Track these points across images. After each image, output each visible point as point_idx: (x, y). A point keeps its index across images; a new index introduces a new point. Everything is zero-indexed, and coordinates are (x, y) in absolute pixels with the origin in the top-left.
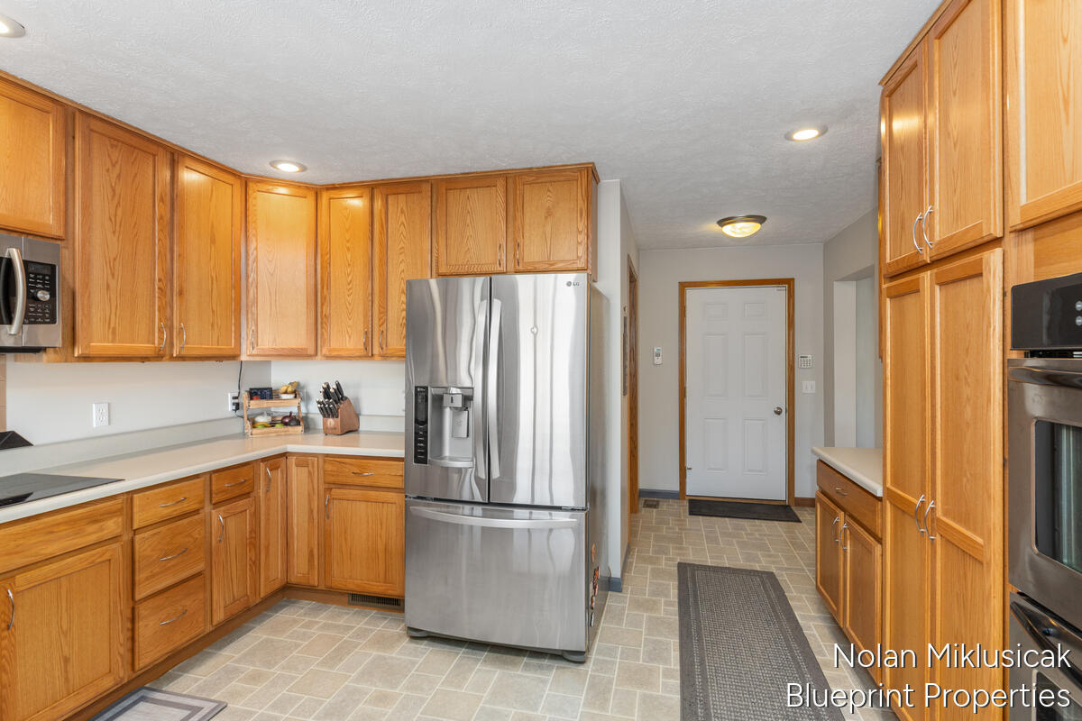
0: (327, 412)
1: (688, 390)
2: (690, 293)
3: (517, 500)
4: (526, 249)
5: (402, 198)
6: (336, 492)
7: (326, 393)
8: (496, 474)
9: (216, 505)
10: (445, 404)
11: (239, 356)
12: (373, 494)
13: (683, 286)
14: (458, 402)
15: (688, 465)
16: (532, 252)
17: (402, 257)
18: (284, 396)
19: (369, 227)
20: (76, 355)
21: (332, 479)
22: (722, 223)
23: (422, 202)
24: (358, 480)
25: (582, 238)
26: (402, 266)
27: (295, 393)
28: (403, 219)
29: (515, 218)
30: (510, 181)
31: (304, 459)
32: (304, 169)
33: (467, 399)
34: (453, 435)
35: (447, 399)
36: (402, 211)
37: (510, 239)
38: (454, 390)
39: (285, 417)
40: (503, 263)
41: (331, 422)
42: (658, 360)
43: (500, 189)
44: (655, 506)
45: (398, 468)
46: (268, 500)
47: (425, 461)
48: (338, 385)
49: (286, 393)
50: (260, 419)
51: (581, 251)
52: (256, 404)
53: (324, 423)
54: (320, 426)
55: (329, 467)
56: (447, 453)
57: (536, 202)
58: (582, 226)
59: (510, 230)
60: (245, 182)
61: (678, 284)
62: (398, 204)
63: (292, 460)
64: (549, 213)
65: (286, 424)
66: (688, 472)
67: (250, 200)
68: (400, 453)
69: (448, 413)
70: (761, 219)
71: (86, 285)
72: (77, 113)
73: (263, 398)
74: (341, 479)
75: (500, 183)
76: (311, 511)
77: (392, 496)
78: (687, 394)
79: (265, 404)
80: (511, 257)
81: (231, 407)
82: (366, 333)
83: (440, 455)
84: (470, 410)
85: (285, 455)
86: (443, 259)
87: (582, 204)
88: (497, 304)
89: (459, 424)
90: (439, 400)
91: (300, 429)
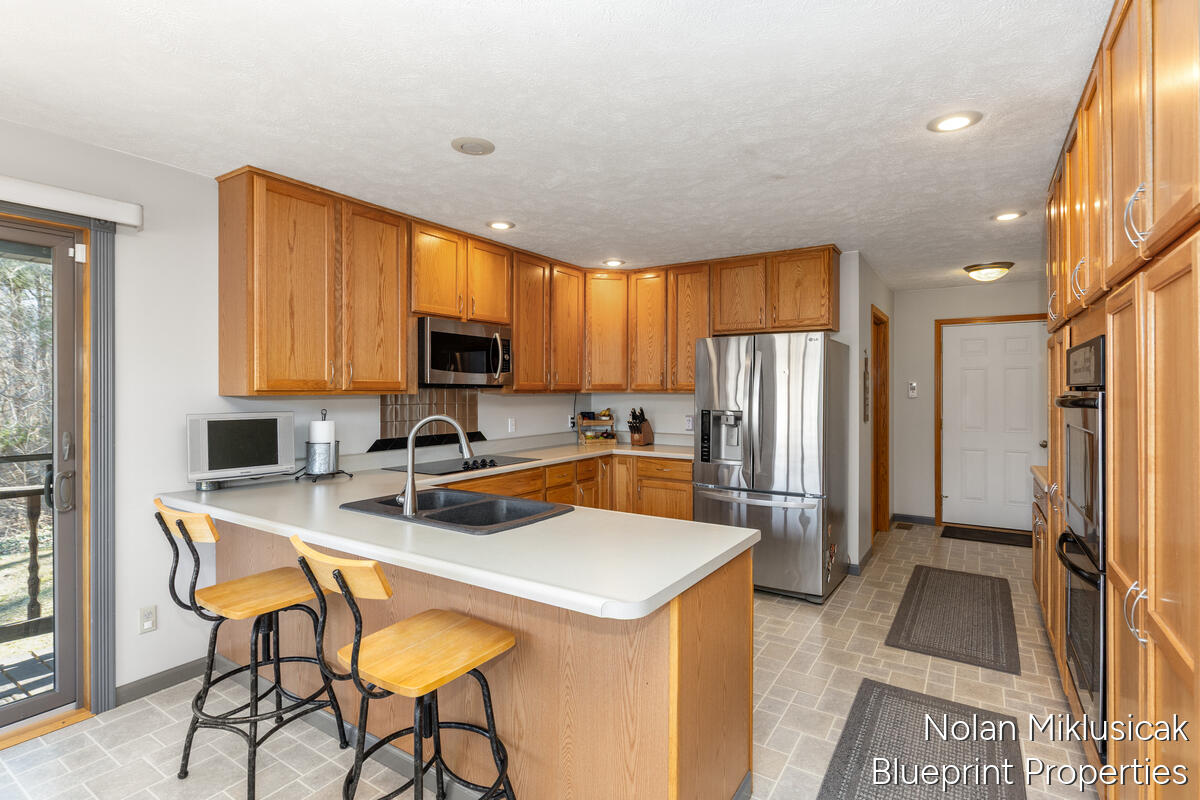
0: (634, 429)
1: (944, 422)
2: (947, 330)
3: (774, 489)
4: (781, 309)
5: (688, 276)
6: (646, 482)
7: (634, 414)
8: (758, 469)
9: (579, 482)
10: (722, 421)
11: (580, 390)
12: (670, 484)
13: (939, 324)
14: (732, 421)
15: (944, 494)
16: (786, 314)
17: (688, 319)
18: (604, 418)
19: (664, 299)
20: (514, 388)
21: (643, 473)
22: (969, 269)
23: (702, 279)
24: (660, 474)
25: (825, 301)
26: (689, 325)
27: (610, 416)
28: (688, 292)
29: (772, 288)
30: (768, 261)
31: (624, 459)
32: (623, 263)
33: (738, 418)
34: (728, 443)
35: (723, 418)
36: (688, 286)
37: (768, 303)
38: (729, 413)
39: (603, 433)
40: (763, 321)
41: (637, 436)
42: (913, 394)
43: (760, 268)
44: (908, 528)
45: (688, 467)
46: (602, 484)
47: (708, 460)
48: (641, 410)
49: (604, 416)
50: (589, 434)
51: (824, 311)
52: (586, 422)
53: (632, 438)
54: (629, 440)
55: (640, 465)
56: (723, 456)
57: (788, 274)
58: (824, 292)
59: (769, 296)
60: (585, 272)
61: (933, 322)
62: (686, 280)
63: (616, 460)
64: (799, 284)
65: (606, 438)
66: (944, 501)
67: (588, 286)
68: (691, 456)
69: (724, 429)
70: (1009, 265)
71: (518, 351)
72: (515, 254)
73: (590, 418)
74: (649, 474)
75: (761, 263)
76: (628, 494)
77: (683, 486)
78: (944, 426)
79: (592, 422)
80: (769, 317)
81: (570, 425)
82: (662, 373)
83: (718, 457)
84: (740, 427)
85: (611, 456)
86: (718, 319)
87: (824, 276)
88: (759, 355)
89: (732, 437)
90: (718, 419)
91: (614, 441)
